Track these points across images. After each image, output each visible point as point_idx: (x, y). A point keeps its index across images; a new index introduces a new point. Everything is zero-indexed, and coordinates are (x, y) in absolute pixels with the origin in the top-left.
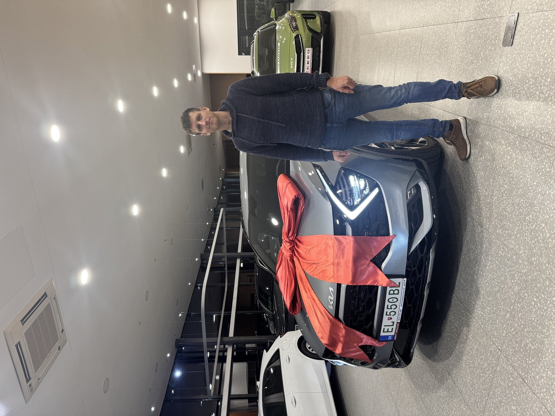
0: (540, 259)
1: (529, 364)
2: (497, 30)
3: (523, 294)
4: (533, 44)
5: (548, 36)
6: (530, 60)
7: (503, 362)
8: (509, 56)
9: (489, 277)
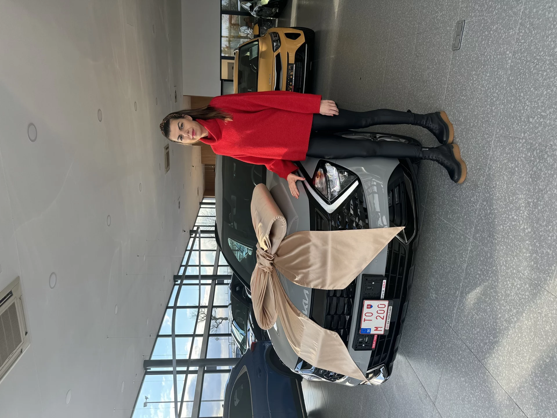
0: (483, 234)
1: (474, 334)
2: (448, 37)
3: (470, 270)
4: (476, 45)
5: (487, 37)
6: (474, 59)
7: (454, 338)
8: (457, 58)
9: (442, 261)
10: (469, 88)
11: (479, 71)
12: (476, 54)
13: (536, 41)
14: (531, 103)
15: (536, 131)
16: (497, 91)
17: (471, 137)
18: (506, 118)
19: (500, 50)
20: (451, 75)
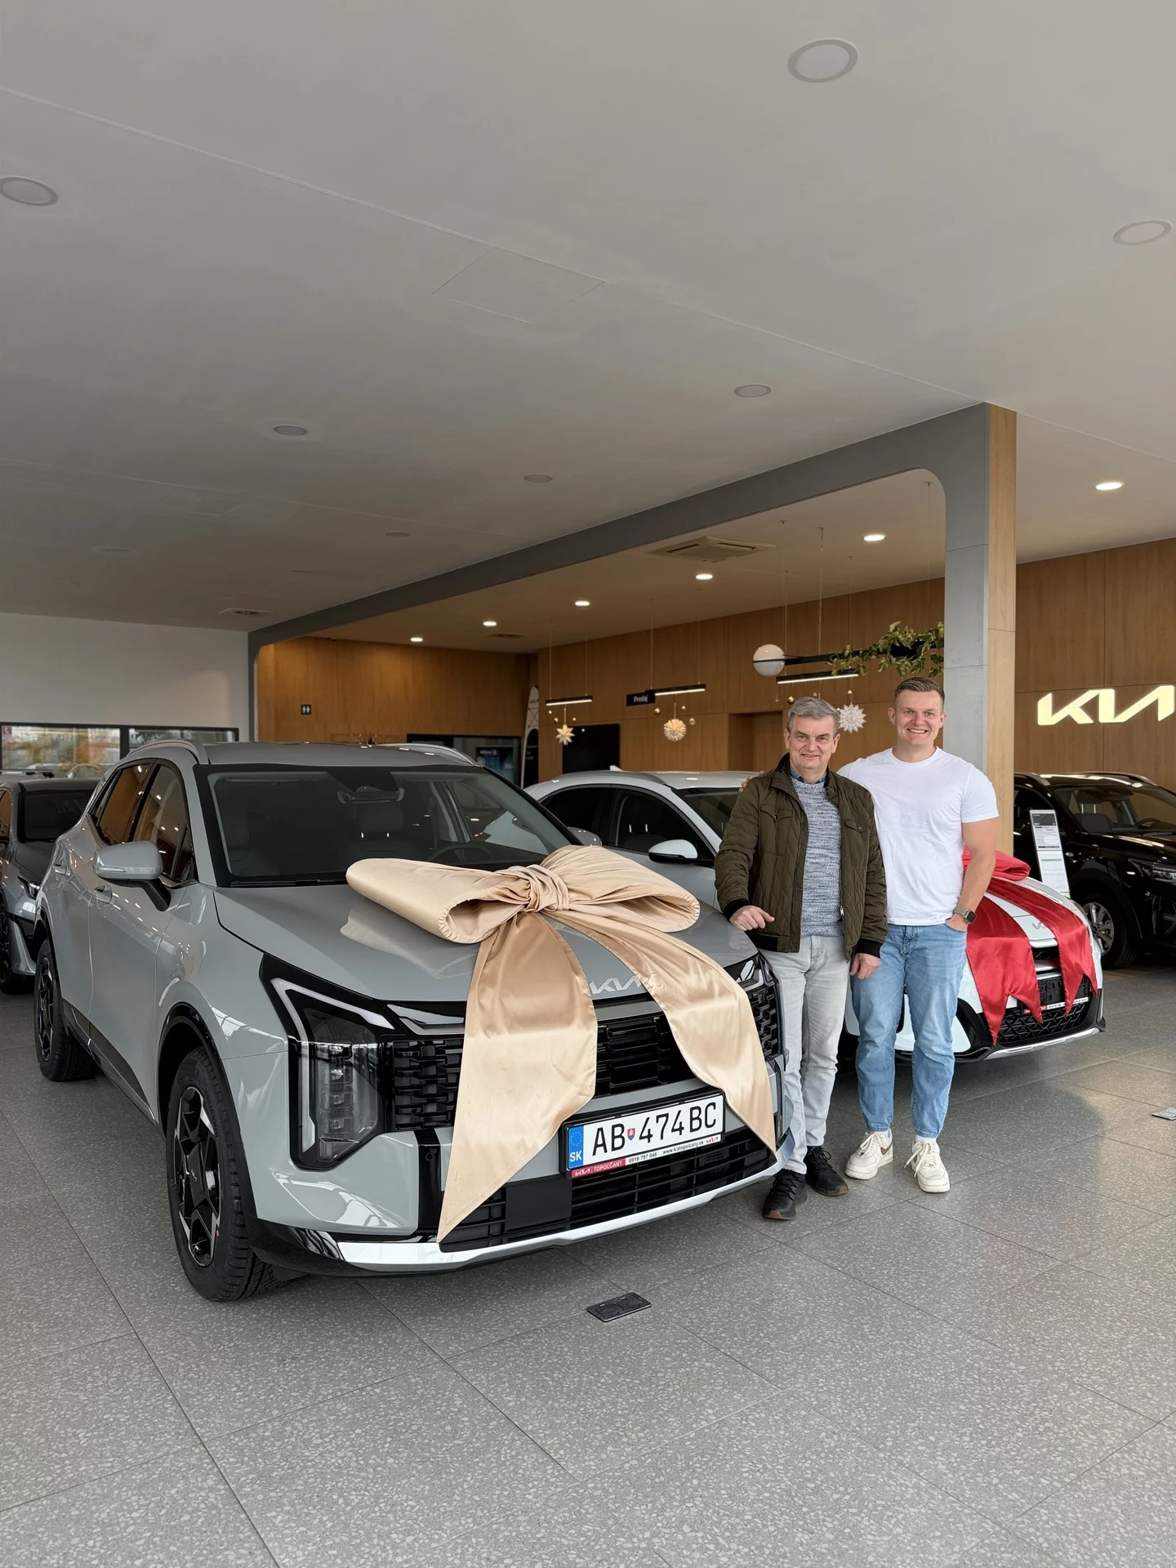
10: (575, 1380)
11: (625, 1381)
12: (637, 1356)
13: (780, 1447)
14: (706, 1506)
15: (685, 1552)
16: (639, 1434)
17: (507, 1442)
18: (628, 1483)
19: (695, 1395)
20: (547, 1331)
